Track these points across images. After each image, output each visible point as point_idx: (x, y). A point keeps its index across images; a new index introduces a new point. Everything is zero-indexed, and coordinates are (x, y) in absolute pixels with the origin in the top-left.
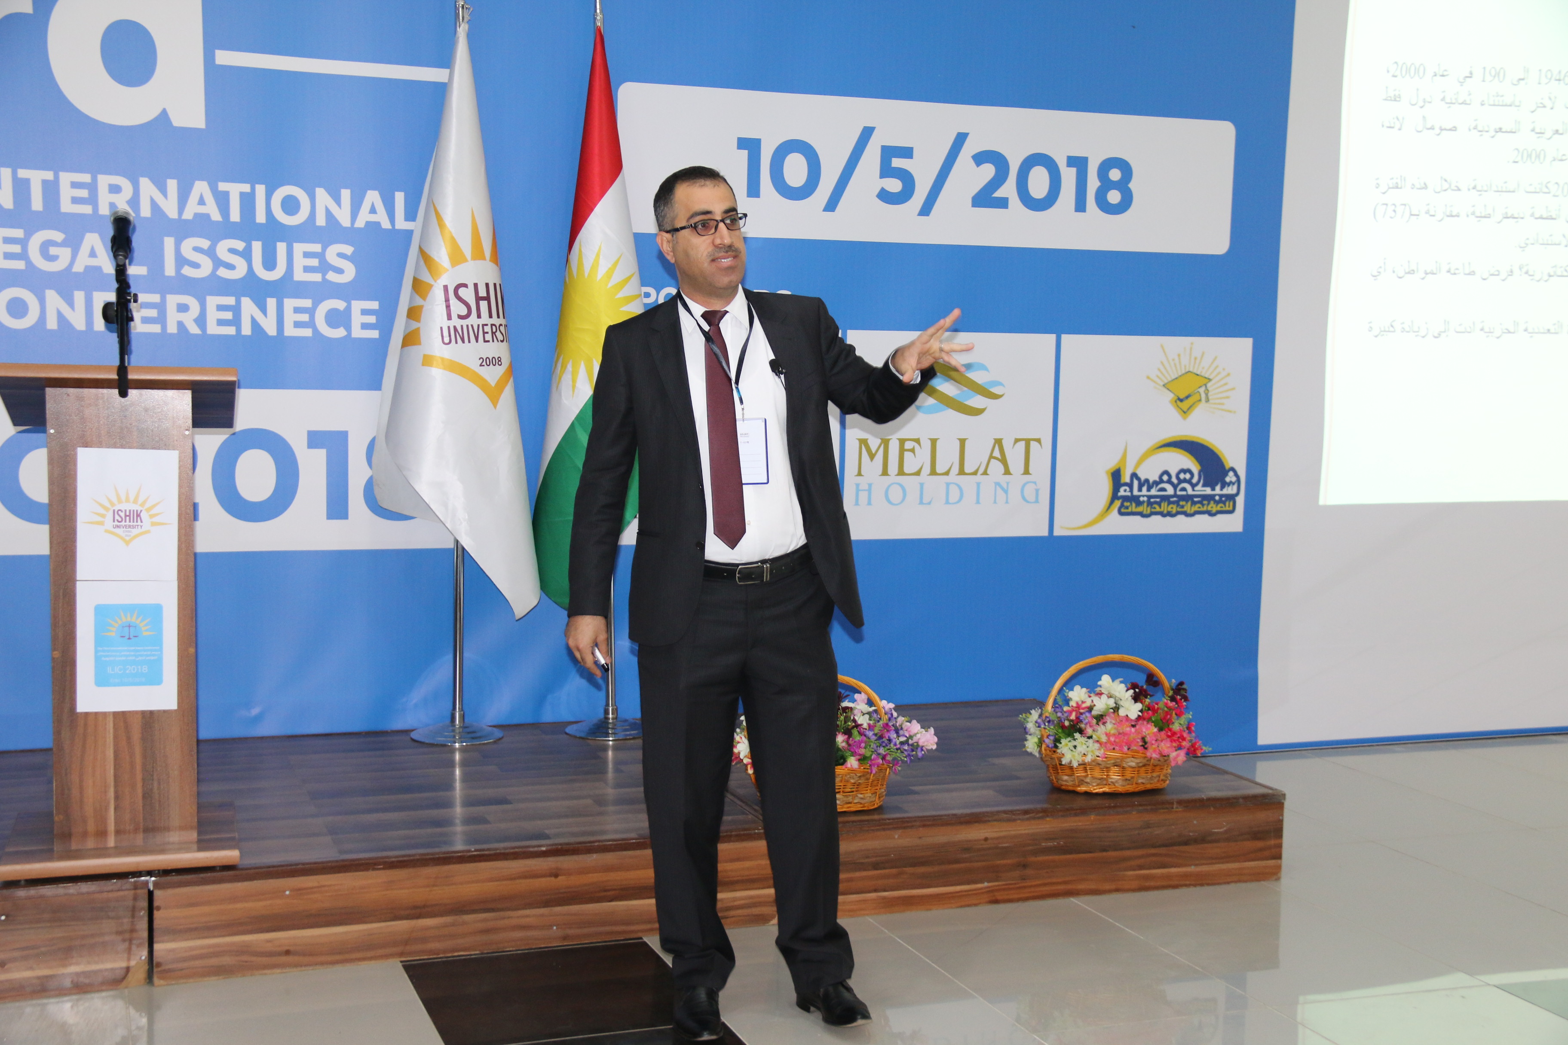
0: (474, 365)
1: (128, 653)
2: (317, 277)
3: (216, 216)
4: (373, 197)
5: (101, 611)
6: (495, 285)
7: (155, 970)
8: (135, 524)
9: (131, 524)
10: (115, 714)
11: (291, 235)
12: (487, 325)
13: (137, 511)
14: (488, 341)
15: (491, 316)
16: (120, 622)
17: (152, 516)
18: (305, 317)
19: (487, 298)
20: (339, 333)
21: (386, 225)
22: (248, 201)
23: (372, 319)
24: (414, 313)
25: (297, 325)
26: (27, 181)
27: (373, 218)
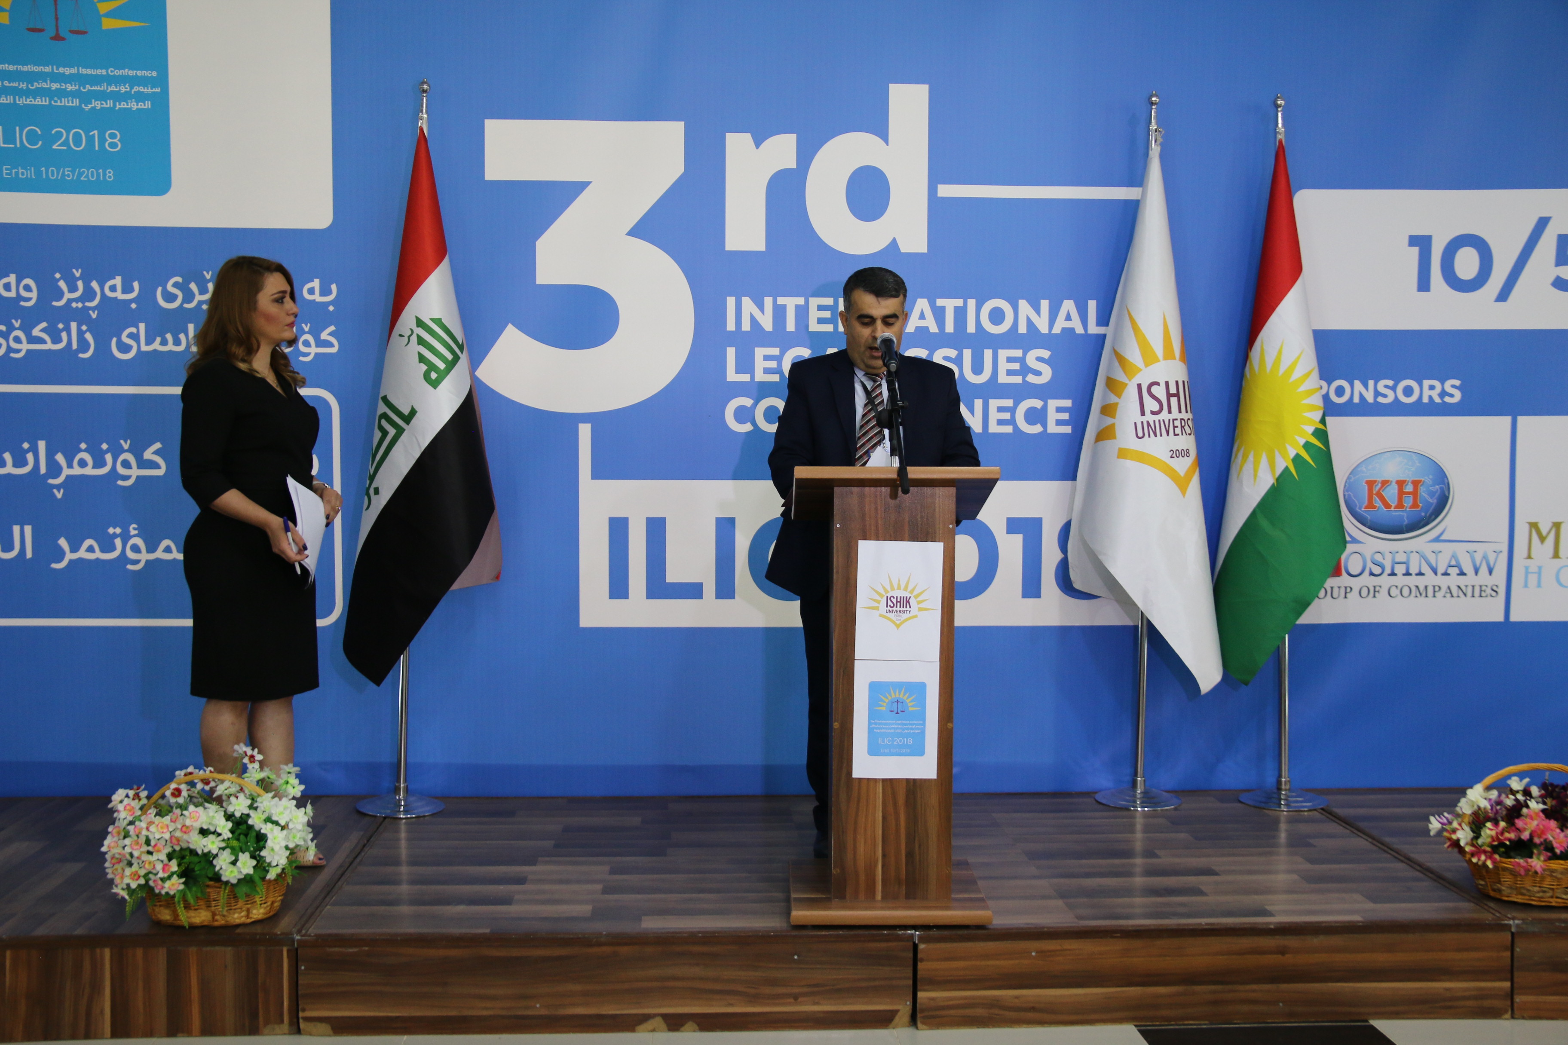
0: (1165, 456)
2: (1018, 379)
3: (934, 329)
4: (1068, 306)
5: (875, 688)
6: (1184, 382)
7: (919, 1015)
8: (905, 609)
9: (902, 609)
10: (884, 780)
11: (998, 342)
12: (1177, 420)
13: (907, 597)
14: (1178, 435)
15: (1180, 412)
16: (890, 698)
17: (919, 602)
18: (1007, 416)
19: (1177, 395)
20: (1037, 429)
21: (1080, 330)
22: (960, 314)
23: (1065, 416)
24: (1108, 410)
25: (1000, 422)
26: (784, 307)
27: (1068, 325)
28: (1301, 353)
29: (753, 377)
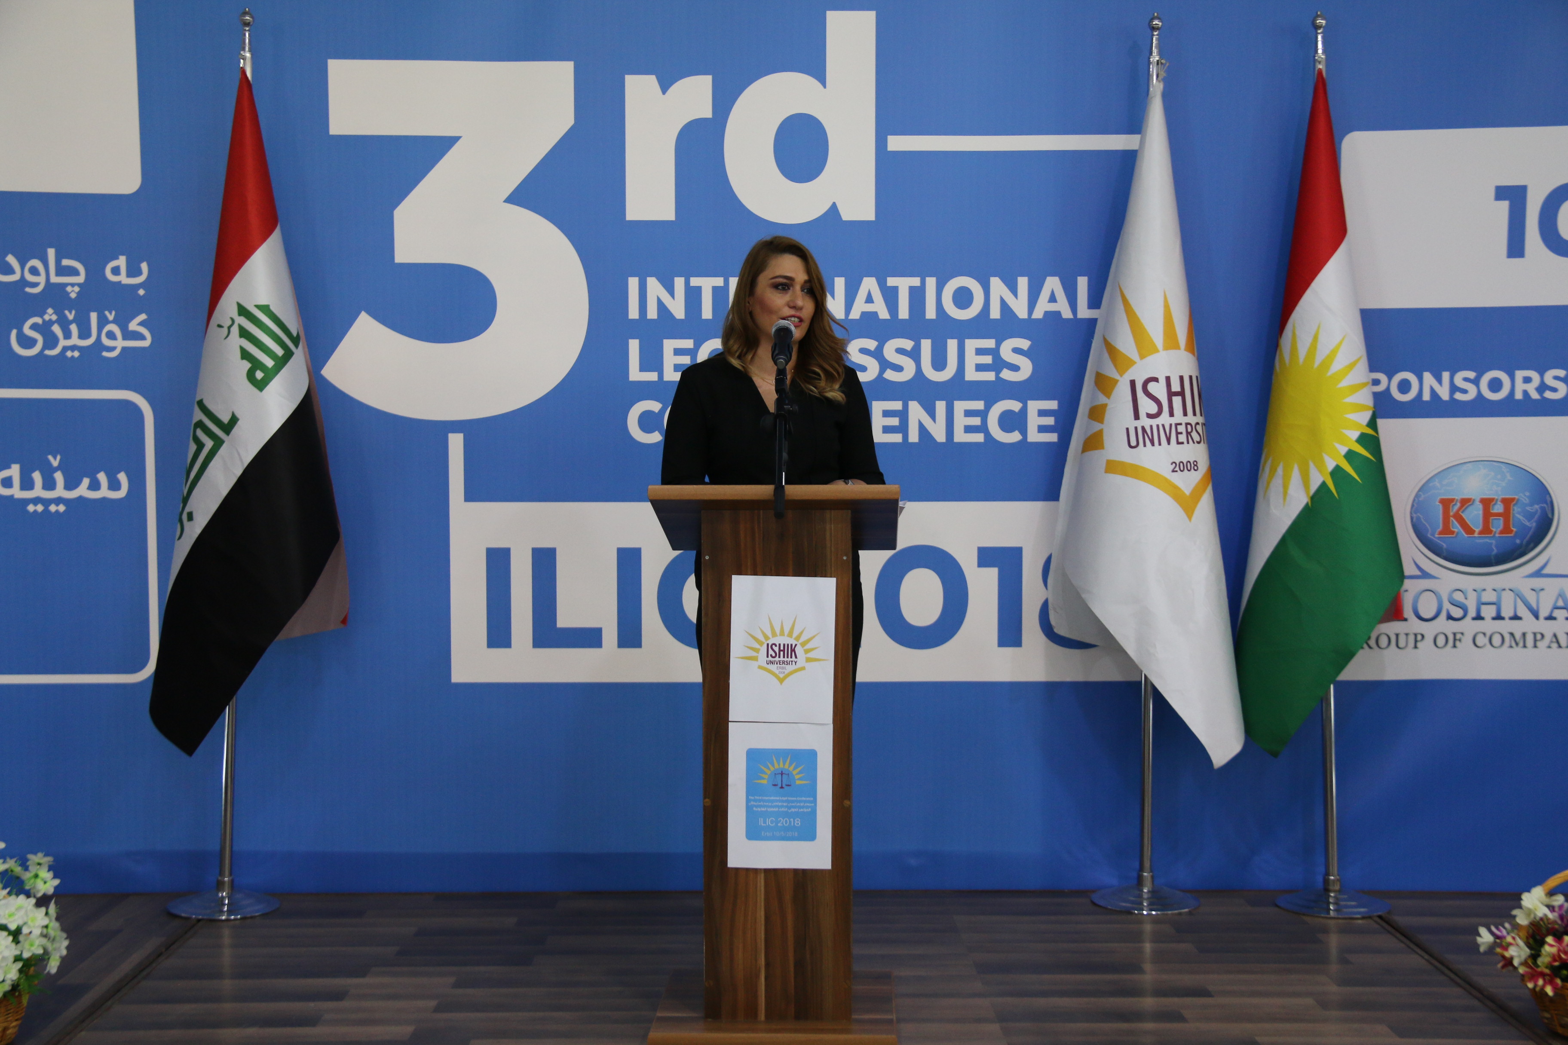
0: (1165, 470)
1: (780, 804)
2: (990, 376)
3: (884, 314)
4: (1053, 284)
5: (754, 756)
6: (1191, 377)
8: (789, 659)
9: (786, 659)
10: (767, 871)
11: (964, 331)
12: (1180, 424)
13: (792, 645)
14: (1182, 443)
15: (1185, 414)
16: (772, 769)
17: (807, 651)
18: (976, 421)
19: (1182, 394)
20: (1015, 437)
21: (1067, 314)
22: (917, 296)
23: (1050, 421)
24: (1097, 413)
25: (969, 429)
26: (699, 289)
27: (1052, 307)
28: (1343, 339)
29: (661, 376)
